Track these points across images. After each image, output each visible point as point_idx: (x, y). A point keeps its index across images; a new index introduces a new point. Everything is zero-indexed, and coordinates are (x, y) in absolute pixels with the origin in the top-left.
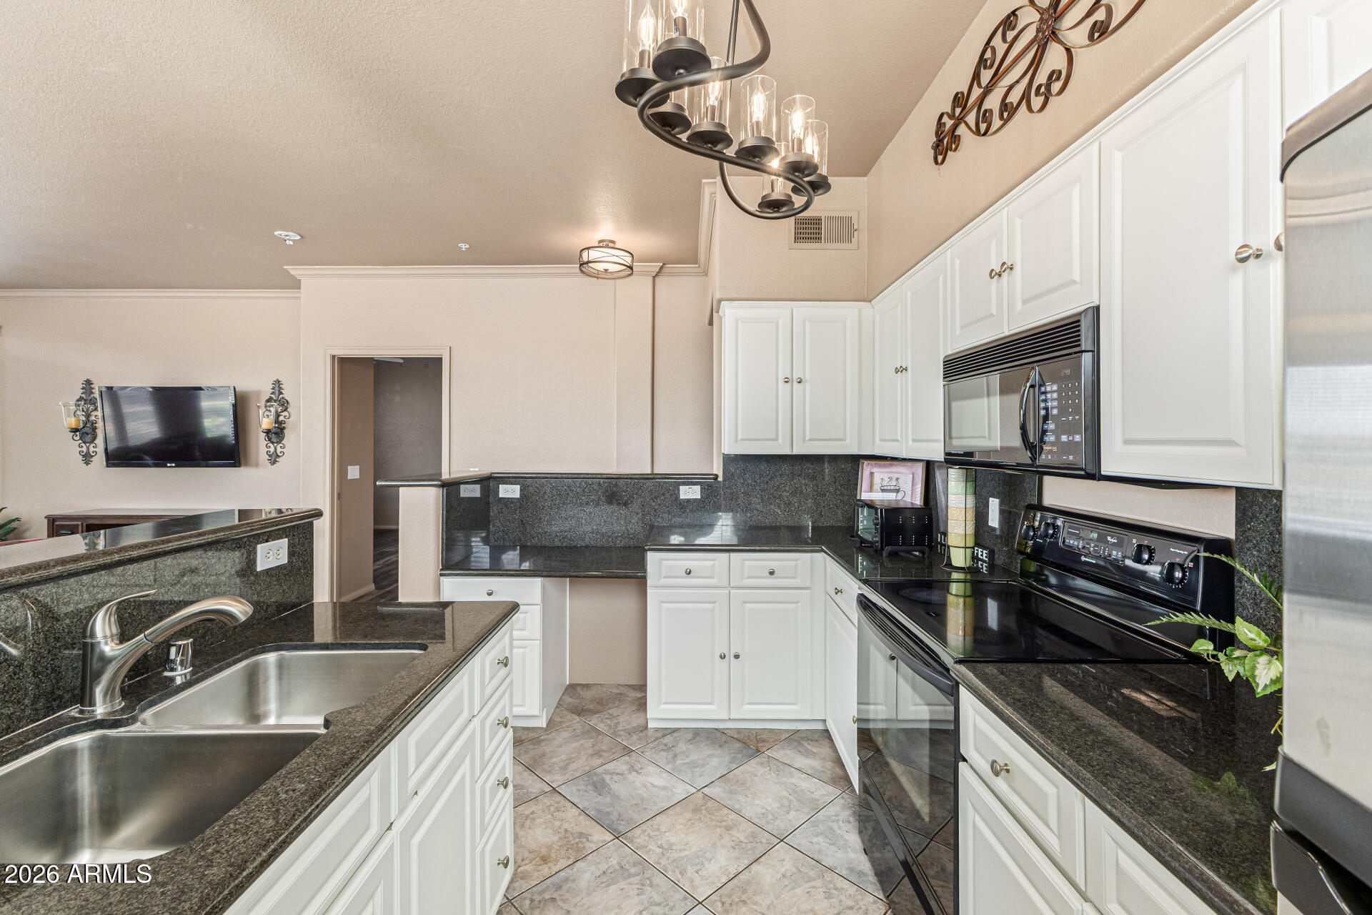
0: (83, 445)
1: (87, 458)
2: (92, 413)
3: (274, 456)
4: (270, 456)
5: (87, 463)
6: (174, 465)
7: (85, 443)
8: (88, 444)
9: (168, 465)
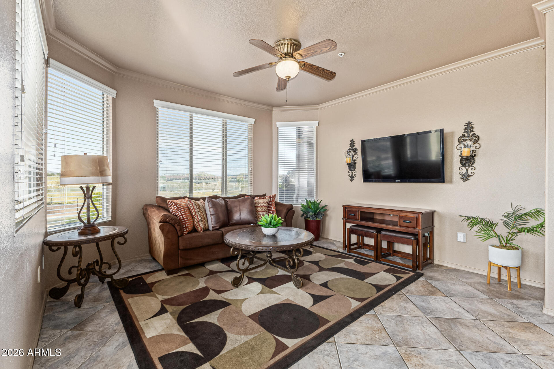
0: (350, 171)
1: (352, 178)
2: (354, 156)
3: (466, 175)
4: (462, 175)
5: (352, 181)
6: (400, 181)
7: (351, 170)
8: (352, 171)
9: (397, 181)
